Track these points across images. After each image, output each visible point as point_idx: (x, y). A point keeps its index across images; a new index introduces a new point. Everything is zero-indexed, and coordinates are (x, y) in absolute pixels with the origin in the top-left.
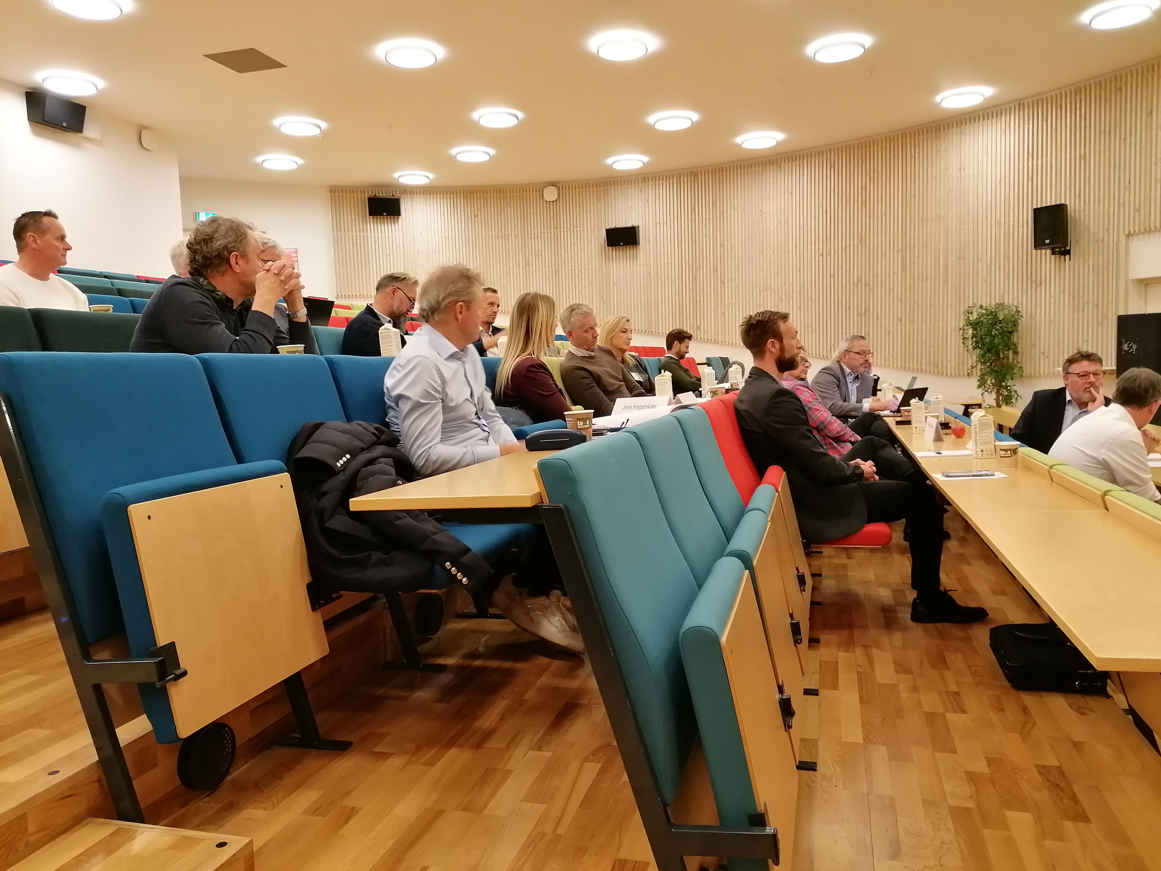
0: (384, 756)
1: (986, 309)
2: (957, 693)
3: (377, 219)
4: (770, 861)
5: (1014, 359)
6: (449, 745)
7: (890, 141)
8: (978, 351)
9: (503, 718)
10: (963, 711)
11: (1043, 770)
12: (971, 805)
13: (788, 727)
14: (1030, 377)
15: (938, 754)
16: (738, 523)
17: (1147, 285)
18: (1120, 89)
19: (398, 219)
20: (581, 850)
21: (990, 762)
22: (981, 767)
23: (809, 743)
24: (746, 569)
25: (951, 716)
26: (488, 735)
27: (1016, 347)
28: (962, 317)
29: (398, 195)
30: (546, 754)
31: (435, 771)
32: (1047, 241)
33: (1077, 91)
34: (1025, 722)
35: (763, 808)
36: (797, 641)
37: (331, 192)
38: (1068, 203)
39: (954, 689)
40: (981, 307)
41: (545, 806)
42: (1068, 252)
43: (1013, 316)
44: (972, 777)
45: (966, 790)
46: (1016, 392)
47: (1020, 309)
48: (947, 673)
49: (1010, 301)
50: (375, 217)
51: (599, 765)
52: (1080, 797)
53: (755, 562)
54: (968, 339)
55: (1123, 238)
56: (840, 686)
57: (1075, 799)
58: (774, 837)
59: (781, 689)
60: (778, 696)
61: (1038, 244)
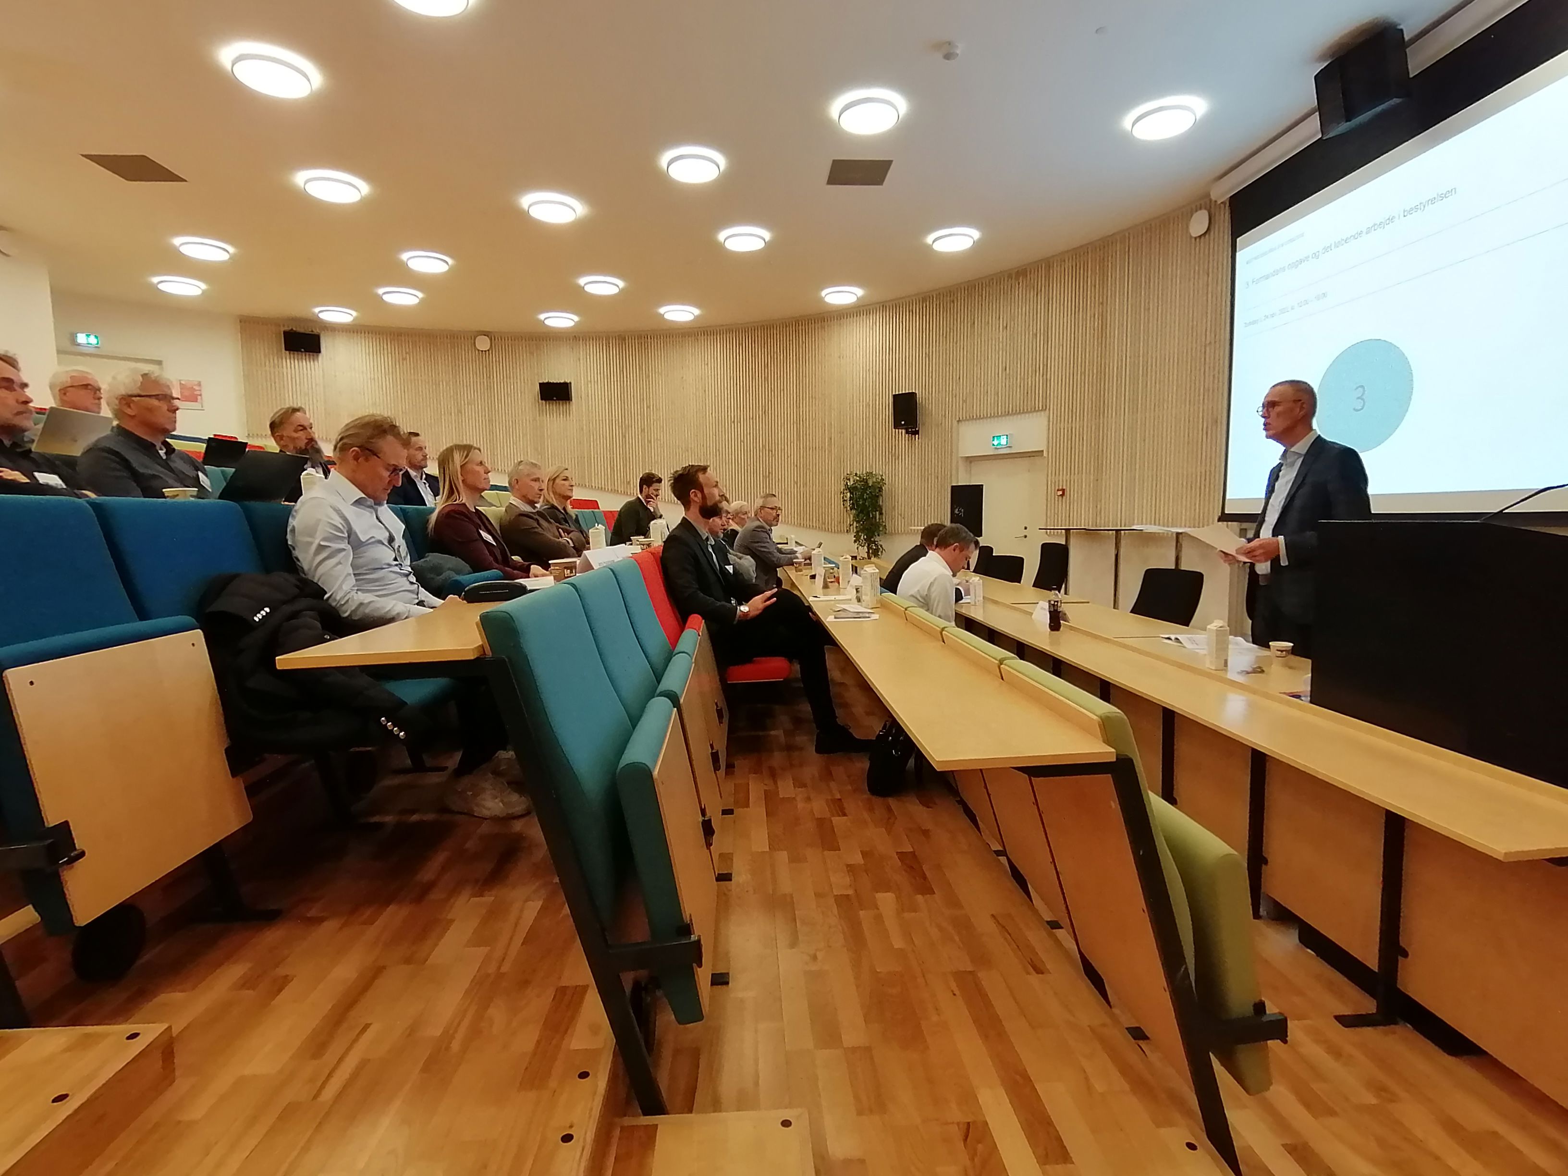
0: (320, 920)
1: (860, 477)
2: (840, 800)
3: (294, 354)
4: (695, 965)
5: (879, 519)
6: (387, 903)
7: (786, 326)
8: (854, 512)
9: (444, 869)
10: (845, 815)
11: (901, 855)
12: (850, 892)
13: (709, 845)
14: (891, 534)
15: (826, 852)
16: (667, 666)
17: (971, 462)
18: (953, 302)
19: (318, 356)
20: (524, 984)
21: (864, 854)
22: (857, 859)
23: (726, 858)
24: (674, 707)
25: (837, 820)
26: (429, 887)
27: (881, 509)
28: (842, 483)
29: (318, 331)
30: (488, 899)
31: (372, 932)
32: (903, 423)
33: (924, 300)
34: (889, 818)
35: (688, 919)
36: (716, 767)
37: (240, 322)
38: (917, 392)
39: (838, 796)
40: (856, 474)
41: (489, 948)
42: (917, 432)
43: (879, 483)
44: (851, 869)
45: (847, 880)
46: (881, 546)
47: (884, 477)
48: (833, 784)
49: (877, 470)
50: (292, 352)
51: (541, 903)
52: (928, 874)
53: (682, 701)
54: (846, 501)
55: (955, 423)
56: (751, 805)
57: (924, 877)
58: (698, 943)
59: (703, 812)
60: (701, 819)
61: (897, 425)
